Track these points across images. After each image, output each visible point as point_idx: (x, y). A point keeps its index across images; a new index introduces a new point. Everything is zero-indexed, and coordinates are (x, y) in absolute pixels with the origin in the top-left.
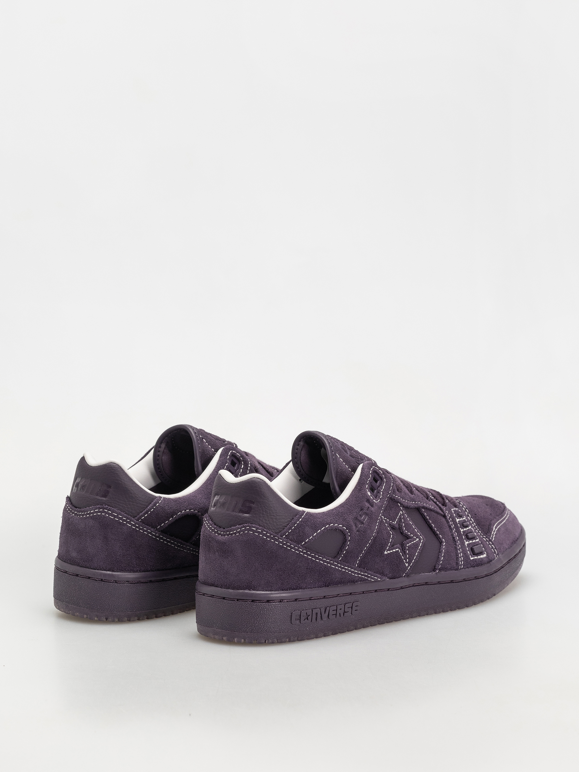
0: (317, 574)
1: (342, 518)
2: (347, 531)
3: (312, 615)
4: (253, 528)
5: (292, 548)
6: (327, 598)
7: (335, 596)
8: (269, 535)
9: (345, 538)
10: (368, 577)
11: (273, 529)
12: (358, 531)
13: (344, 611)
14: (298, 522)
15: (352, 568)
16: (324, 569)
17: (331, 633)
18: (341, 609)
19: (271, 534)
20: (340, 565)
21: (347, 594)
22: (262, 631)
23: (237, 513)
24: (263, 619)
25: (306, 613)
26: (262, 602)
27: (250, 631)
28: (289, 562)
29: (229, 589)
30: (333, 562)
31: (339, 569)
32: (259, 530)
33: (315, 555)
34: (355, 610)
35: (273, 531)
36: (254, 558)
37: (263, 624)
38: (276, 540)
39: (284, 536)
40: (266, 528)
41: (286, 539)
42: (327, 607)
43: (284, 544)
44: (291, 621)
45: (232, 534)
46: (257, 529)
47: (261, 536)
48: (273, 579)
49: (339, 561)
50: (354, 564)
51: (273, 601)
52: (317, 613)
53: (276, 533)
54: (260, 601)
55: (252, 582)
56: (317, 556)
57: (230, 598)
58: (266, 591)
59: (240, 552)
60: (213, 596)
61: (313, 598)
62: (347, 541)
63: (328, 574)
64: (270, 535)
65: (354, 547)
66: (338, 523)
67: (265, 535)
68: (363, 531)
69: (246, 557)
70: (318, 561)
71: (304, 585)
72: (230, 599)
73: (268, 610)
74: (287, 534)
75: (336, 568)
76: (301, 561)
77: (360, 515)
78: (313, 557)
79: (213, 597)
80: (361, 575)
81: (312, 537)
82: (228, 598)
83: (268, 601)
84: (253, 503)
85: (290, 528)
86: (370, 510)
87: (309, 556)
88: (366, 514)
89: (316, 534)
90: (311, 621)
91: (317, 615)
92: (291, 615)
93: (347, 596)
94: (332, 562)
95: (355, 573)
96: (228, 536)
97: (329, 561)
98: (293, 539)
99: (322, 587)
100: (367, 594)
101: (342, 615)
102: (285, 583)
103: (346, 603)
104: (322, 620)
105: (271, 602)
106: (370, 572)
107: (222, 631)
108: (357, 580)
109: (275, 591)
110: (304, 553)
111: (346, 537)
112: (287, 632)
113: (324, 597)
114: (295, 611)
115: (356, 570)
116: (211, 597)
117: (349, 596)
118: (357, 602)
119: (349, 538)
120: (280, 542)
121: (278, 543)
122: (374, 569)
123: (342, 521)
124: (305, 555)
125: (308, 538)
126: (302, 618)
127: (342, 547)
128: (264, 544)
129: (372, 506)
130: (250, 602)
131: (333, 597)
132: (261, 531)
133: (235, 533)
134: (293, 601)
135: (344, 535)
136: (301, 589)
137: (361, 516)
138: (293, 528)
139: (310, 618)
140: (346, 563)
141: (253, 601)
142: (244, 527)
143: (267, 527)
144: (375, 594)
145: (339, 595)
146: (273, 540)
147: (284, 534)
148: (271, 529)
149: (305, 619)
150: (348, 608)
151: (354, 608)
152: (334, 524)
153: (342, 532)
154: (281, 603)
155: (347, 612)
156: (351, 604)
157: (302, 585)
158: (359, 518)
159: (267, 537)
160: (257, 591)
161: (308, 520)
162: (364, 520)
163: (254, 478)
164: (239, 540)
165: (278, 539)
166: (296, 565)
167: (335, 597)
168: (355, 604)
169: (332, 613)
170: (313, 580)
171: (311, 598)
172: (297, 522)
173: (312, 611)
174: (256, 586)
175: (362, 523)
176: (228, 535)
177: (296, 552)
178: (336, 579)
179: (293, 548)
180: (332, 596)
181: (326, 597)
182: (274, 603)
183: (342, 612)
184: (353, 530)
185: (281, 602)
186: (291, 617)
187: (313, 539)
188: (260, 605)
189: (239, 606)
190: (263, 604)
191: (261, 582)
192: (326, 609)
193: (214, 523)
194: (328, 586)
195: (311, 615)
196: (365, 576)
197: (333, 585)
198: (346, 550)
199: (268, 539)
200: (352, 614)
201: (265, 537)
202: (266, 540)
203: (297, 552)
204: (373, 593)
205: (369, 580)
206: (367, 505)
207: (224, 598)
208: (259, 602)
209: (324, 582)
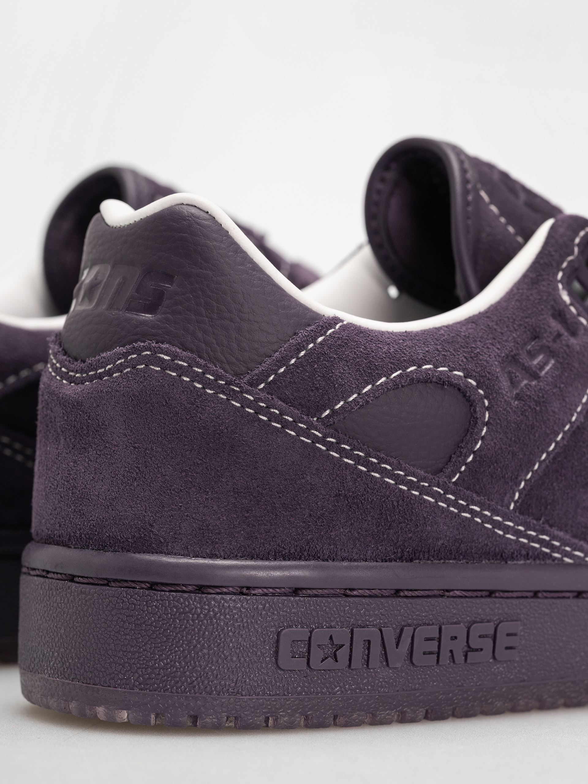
0: (373, 517)
1: (464, 351)
2: (481, 392)
3: (351, 645)
4: (162, 356)
5: (285, 425)
6: (406, 597)
7: (436, 592)
8: (211, 377)
9: (472, 415)
10: (554, 549)
11: (229, 363)
12: (518, 397)
13: (468, 646)
14: (311, 345)
15: (495, 512)
16: (398, 502)
17: (421, 712)
18: (456, 638)
19: (218, 377)
20: (453, 498)
21: (479, 594)
22: (179, 684)
23: (121, 313)
24: (182, 646)
25: (331, 638)
26: (179, 591)
27: (140, 684)
28: (277, 471)
29: (88, 548)
30: (429, 486)
31: (452, 509)
32: (180, 363)
33: (368, 455)
34: (507, 648)
35: (227, 367)
36: (160, 450)
37: (180, 663)
38: (233, 395)
39: (262, 386)
40: (206, 356)
41: (268, 393)
42: (406, 626)
43: (259, 410)
44: (276, 660)
45: (100, 377)
46: (175, 357)
47: (188, 379)
48: (219, 518)
49: (451, 485)
50: (502, 501)
51: (218, 591)
52: (369, 642)
53: (236, 374)
54: (174, 587)
55: (151, 526)
56: (374, 460)
57: (87, 577)
58: (196, 556)
59: (121, 431)
60: (48, 572)
61: (355, 593)
62: (479, 422)
63: (411, 520)
64: (216, 380)
65: (504, 447)
66: (450, 363)
67: (199, 378)
68: (535, 401)
69: (136, 445)
70: (377, 475)
71: (326, 546)
72: (85, 581)
73: (198, 615)
74: (271, 378)
75: (440, 504)
76: (317, 469)
77: (529, 352)
78: (361, 461)
79: (47, 577)
80: (529, 537)
81: (355, 396)
82: (82, 577)
83: (201, 589)
84: (170, 278)
85: (283, 361)
86: (564, 342)
87: (347, 458)
88: (552, 353)
89: (369, 387)
90: (350, 666)
91: (369, 649)
92: (278, 641)
93: (478, 601)
94: (426, 484)
95: (507, 529)
96: (91, 381)
97: (415, 480)
98: (291, 397)
99: (390, 560)
100: (546, 601)
101: (459, 657)
102: (261, 534)
103: (475, 622)
104: (388, 665)
105: (211, 591)
106: (561, 534)
107: (63, 683)
108: (513, 553)
109: (225, 558)
110: (330, 446)
111: (475, 411)
112: (264, 694)
113: (397, 593)
114: (291, 627)
115: (510, 521)
116: (43, 577)
117: (483, 600)
118: (512, 621)
119: (487, 415)
120: (245, 403)
121: (238, 405)
122: (572, 526)
123: (462, 361)
124: (331, 453)
125: (345, 399)
126: (316, 655)
127: (462, 441)
128: (193, 404)
129: (574, 334)
130: (143, 588)
131: (428, 597)
132: (185, 364)
133: (109, 373)
134: (285, 595)
135: (471, 406)
136: (316, 557)
137: (532, 355)
138: (293, 361)
139: (343, 654)
140: (476, 492)
141: (153, 586)
142: (135, 350)
143: (208, 354)
144: (572, 603)
145: (451, 594)
146: (223, 393)
147: (263, 377)
148: (221, 362)
149: (326, 658)
150: (480, 637)
151: (503, 641)
152: (436, 367)
153: (465, 396)
154: (242, 597)
155: (477, 650)
156: (492, 626)
157: (318, 548)
158: (524, 358)
159: (207, 384)
160: (168, 554)
161: (346, 343)
162: (542, 368)
163: (182, 206)
164: (117, 391)
165: (241, 392)
166: (298, 482)
167: (435, 596)
168: (504, 628)
169: (420, 646)
170: (359, 533)
171: (351, 590)
172: (308, 344)
173: (352, 632)
174: (164, 539)
175: (535, 376)
176: (91, 379)
177: (302, 438)
178: (438, 539)
179: (293, 426)
180: (422, 593)
181: (402, 594)
182: (219, 597)
183: (459, 647)
184: (502, 393)
185: (242, 594)
186: (277, 647)
187: (358, 402)
188: (173, 601)
189: (110, 602)
190: (182, 597)
191: (180, 528)
192: (402, 630)
193: (63, 349)
194: (411, 560)
195: (349, 644)
196: (542, 542)
197: (428, 559)
198: (474, 452)
199: (209, 391)
200: (494, 657)
201: (199, 383)
202: (201, 394)
203: (303, 441)
204: (568, 601)
205: (556, 558)
206: (555, 325)
207: (72, 578)
208: (171, 591)
209: (395, 544)
